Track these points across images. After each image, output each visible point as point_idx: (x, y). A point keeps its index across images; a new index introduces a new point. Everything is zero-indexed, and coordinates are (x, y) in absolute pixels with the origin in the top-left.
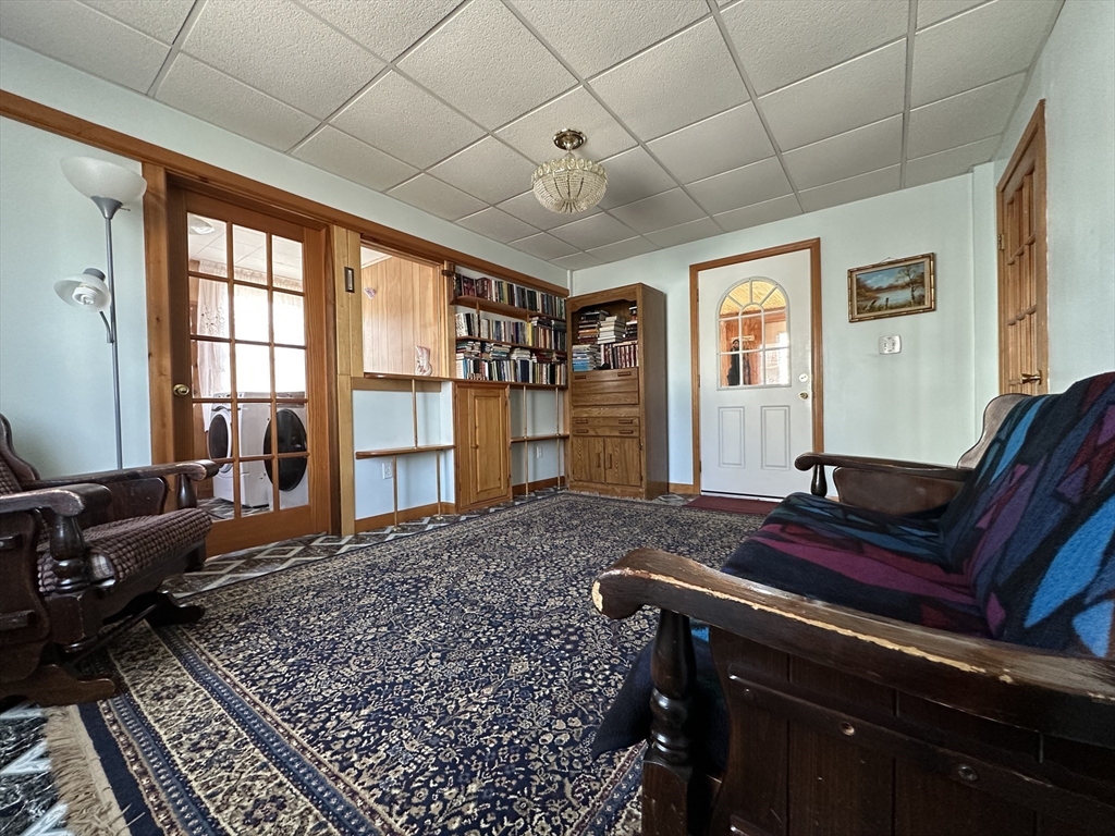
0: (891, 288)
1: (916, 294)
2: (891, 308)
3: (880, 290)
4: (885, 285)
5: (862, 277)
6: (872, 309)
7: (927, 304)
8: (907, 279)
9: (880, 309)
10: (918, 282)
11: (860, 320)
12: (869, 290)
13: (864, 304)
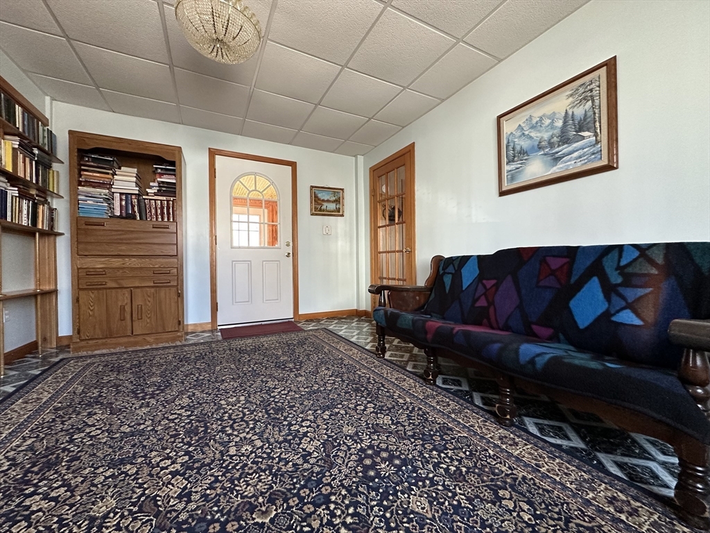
0: (328, 201)
1: (337, 207)
2: (328, 211)
3: (323, 201)
4: (326, 199)
5: (317, 192)
6: (320, 210)
7: (341, 213)
8: (334, 198)
9: (323, 211)
10: (337, 201)
11: (316, 215)
12: (319, 199)
13: (317, 206)
